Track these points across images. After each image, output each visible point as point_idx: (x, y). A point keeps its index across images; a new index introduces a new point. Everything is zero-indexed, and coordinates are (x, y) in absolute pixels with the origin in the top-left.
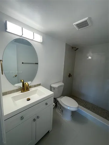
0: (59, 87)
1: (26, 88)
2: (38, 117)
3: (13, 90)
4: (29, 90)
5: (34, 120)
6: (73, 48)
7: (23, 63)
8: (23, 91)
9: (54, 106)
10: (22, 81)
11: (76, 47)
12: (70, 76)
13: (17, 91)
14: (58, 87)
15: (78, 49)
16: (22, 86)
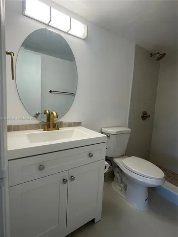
0: (118, 134)
1: (53, 125)
2: (72, 178)
3: (31, 125)
4: (58, 129)
5: (65, 181)
6: (151, 55)
7: (51, 92)
8: (46, 128)
9: (107, 168)
10: (48, 112)
11: (159, 53)
12: (145, 116)
13: (37, 127)
14: (117, 132)
15: (164, 55)
16: (46, 121)
